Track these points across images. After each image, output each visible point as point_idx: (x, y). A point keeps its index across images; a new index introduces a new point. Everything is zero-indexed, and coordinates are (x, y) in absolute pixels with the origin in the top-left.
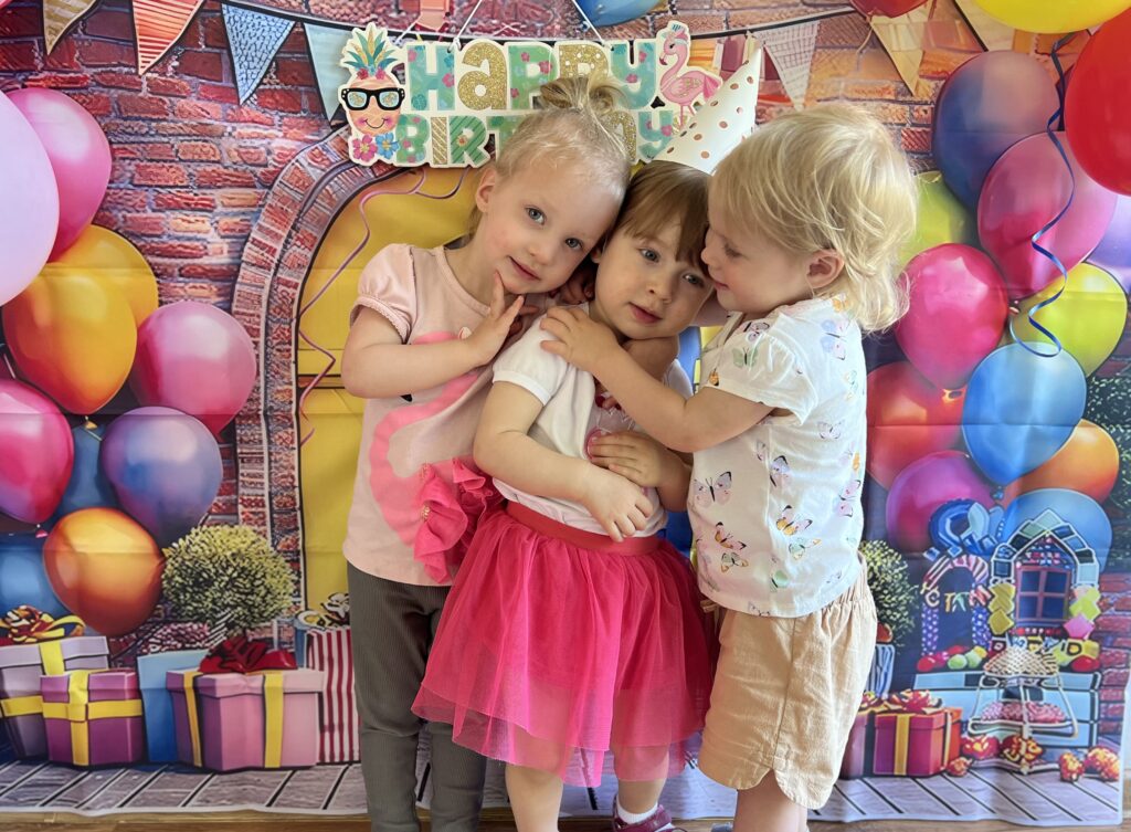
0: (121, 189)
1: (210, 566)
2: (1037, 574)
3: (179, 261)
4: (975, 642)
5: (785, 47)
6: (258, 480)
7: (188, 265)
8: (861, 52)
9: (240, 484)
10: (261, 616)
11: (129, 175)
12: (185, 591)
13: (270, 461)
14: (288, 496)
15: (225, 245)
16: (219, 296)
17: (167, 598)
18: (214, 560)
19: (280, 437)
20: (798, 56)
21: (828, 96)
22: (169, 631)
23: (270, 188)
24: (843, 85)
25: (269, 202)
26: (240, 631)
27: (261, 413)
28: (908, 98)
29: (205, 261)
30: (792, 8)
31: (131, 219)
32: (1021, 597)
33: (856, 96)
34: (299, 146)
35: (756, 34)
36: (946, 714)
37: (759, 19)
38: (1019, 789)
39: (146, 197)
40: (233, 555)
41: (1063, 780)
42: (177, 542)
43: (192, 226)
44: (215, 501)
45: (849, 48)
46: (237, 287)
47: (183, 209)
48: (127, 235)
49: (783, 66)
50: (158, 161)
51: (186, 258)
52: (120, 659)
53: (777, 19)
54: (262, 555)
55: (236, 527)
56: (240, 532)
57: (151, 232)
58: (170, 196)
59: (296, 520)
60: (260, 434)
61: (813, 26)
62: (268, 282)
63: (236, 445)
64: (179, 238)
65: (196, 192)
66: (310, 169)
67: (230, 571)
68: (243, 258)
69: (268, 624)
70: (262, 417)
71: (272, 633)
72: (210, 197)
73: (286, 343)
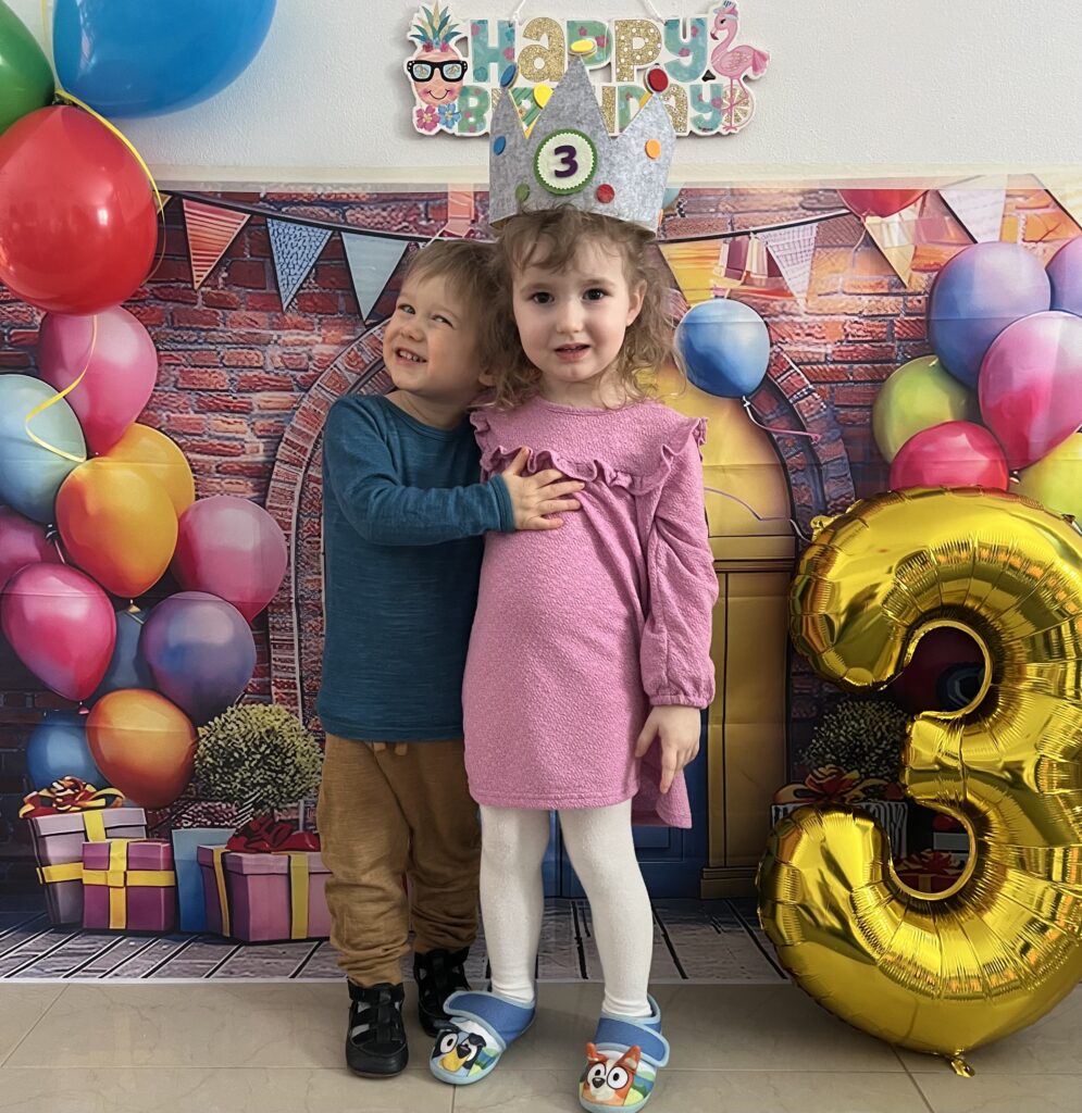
0: (166, 392)
1: (243, 746)
3: (217, 458)
5: (786, 247)
6: (289, 665)
7: (227, 462)
8: (856, 250)
9: (273, 667)
10: (289, 794)
11: (173, 379)
13: (300, 648)
15: (260, 444)
16: (254, 491)
17: (198, 779)
18: (247, 739)
19: (310, 625)
20: (799, 255)
21: (828, 291)
22: (200, 808)
23: (307, 391)
24: (841, 280)
25: (303, 404)
26: (268, 810)
27: (293, 601)
28: (902, 290)
29: (243, 458)
30: (792, 212)
31: (176, 419)
33: (851, 291)
34: (335, 351)
35: (758, 235)
37: (762, 222)
39: (189, 399)
40: (267, 731)
42: (213, 721)
43: (230, 427)
44: (250, 681)
45: (845, 246)
46: (272, 483)
47: (223, 411)
48: (169, 433)
49: (785, 264)
50: (201, 367)
51: (224, 456)
52: (157, 830)
53: (779, 222)
54: (294, 733)
55: (270, 706)
56: (273, 711)
57: (192, 431)
58: (211, 399)
60: (291, 622)
61: (811, 228)
62: (300, 479)
63: (268, 631)
64: (218, 438)
65: (234, 395)
66: (347, 373)
67: (262, 750)
68: (278, 457)
69: (294, 805)
70: (294, 606)
71: (298, 814)
72: (248, 400)
73: (315, 536)
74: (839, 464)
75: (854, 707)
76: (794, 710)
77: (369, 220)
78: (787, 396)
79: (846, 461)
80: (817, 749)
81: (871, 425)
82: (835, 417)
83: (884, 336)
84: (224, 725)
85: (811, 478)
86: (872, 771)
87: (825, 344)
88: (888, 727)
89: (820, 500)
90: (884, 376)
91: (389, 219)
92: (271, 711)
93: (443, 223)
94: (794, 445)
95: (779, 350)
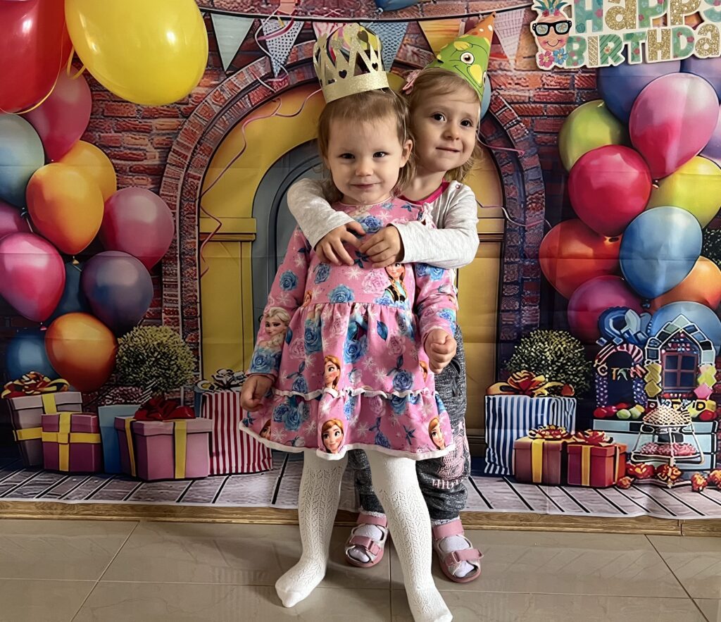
0: (98, 119)
1: (144, 351)
2: (677, 357)
3: (130, 163)
4: (636, 402)
5: (504, 24)
6: (174, 298)
7: (135, 165)
9: (164, 300)
10: (174, 383)
11: (101, 110)
12: (129, 367)
13: (182, 287)
14: (192, 308)
15: (157, 153)
16: (152, 184)
17: (118, 371)
19: (188, 272)
20: (512, 30)
22: (118, 391)
23: (187, 118)
25: (185, 127)
26: (160, 393)
27: (178, 256)
29: (145, 162)
31: (104, 137)
32: (666, 373)
34: (207, 91)
36: (616, 447)
38: (665, 498)
39: (112, 124)
40: (158, 344)
41: (693, 491)
42: (126, 335)
43: (137, 142)
44: (148, 310)
46: (164, 179)
47: (132, 131)
48: (102, 147)
49: (503, 36)
50: (119, 102)
51: (134, 161)
52: (88, 407)
54: (176, 345)
55: (161, 327)
56: (163, 330)
57: (114, 145)
58: (124, 123)
59: (197, 324)
60: (176, 270)
61: (521, 12)
62: (182, 176)
63: (162, 276)
64: (130, 149)
65: (140, 120)
66: (213, 106)
67: (156, 355)
68: (168, 161)
69: (178, 389)
70: (178, 259)
71: (180, 395)
72: (150, 124)
73: (192, 214)
74: (536, 171)
75: (541, 333)
76: (502, 335)
77: (229, 5)
78: (503, 125)
79: (540, 169)
80: (516, 360)
81: (557, 146)
82: (534, 139)
83: (568, 86)
84: (132, 338)
85: (517, 180)
86: (554, 377)
87: (529, 90)
88: (565, 348)
89: (522, 195)
90: (567, 113)
91: (241, 4)
92: (161, 331)
93: (277, 6)
94: (507, 158)
95: (497, 94)
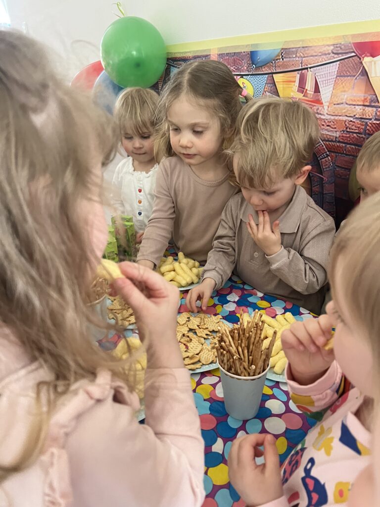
8: (356, 78)
21: (339, 102)
24: (346, 96)
28: (377, 104)
30: (327, 56)
33: (351, 103)
35: (312, 69)
37: (313, 62)
45: (350, 76)
53: (321, 62)
